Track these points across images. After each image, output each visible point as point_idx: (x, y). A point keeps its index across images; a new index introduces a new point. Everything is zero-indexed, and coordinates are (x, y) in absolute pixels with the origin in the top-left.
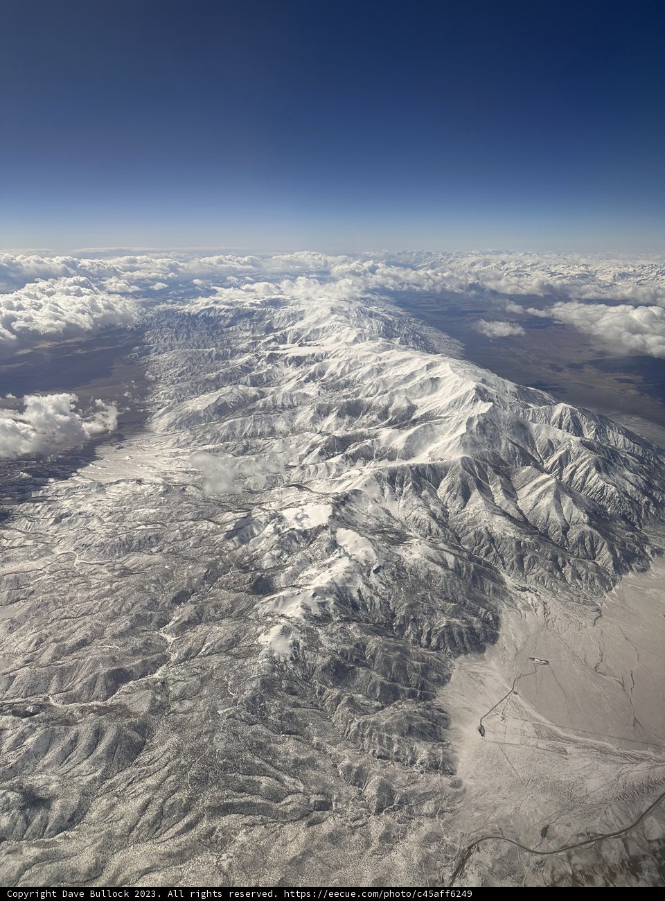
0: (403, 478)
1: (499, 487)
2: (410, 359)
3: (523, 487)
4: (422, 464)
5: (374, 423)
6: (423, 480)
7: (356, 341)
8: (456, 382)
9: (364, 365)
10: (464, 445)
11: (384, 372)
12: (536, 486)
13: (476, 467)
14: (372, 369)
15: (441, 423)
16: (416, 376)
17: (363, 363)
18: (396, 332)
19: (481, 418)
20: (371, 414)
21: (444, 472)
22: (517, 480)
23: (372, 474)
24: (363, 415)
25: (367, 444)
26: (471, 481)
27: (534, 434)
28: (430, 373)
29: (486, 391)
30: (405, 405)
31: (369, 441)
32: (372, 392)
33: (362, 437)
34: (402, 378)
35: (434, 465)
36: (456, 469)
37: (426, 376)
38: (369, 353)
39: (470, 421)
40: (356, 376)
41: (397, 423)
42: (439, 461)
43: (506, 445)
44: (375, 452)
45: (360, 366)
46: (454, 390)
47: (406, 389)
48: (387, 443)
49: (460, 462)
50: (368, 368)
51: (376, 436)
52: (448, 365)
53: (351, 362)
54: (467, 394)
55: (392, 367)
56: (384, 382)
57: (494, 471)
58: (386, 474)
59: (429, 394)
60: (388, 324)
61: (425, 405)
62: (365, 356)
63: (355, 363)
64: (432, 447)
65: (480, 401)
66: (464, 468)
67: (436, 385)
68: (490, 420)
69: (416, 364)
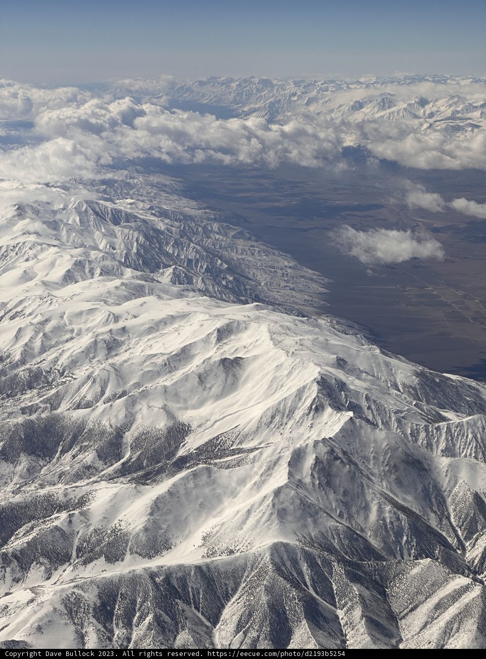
0: (134, 602)
1: (358, 612)
2: (184, 316)
3: (412, 610)
4: (181, 567)
5: (87, 471)
6: (181, 605)
7: (69, 278)
8: (279, 367)
9: (79, 334)
10: (282, 514)
11: (124, 347)
12: (440, 607)
13: (305, 567)
14: (95, 342)
15: (239, 464)
16: (193, 357)
17: (76, 327)
18: (167, 254)
19: (323, 449)
20: (83, 449)
21: (231, 584)
22: (399, 592)
23: (57, 598)
24: (63, 452)
25: (56, 523)
26: (293, 604)
27: (445, 483)
28: (226, 348)
29: (342, 386)
30: (162, 424)
31: (64, 515)
32: (89, 397)
33: (51, 506)
34: (160, 361)
35: (207, 566)
36: (259, 576)
37: (214, 353)
38: (89, 306)
39: (297, 457)
40: (56, 360)
41: (141, 468)
42: (224, 557)
43: (380, 510)
44: (76, 542)
45: (68, 336)
46: (274, 385)
47: (165, 387)
48: (106, 518)
49: (267, 557)
50: (85, 341)
51: (82, 502)
52: (264, 328)
53: (48, 328)
54: (300, 393)
55: (141, 335)
56: (119, 373)
57: (348, 573)
58: (91, 597)
59: (218, 397)
60: (152, 236)
61: (209, 424)
62: (80, 314)
63: (58, 329)
64: (209, 525)
65: (329, 410)
66: (278, 569)
67: (234, 375)
68: (344, 453)
69: (195, 326)
